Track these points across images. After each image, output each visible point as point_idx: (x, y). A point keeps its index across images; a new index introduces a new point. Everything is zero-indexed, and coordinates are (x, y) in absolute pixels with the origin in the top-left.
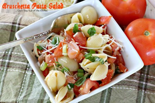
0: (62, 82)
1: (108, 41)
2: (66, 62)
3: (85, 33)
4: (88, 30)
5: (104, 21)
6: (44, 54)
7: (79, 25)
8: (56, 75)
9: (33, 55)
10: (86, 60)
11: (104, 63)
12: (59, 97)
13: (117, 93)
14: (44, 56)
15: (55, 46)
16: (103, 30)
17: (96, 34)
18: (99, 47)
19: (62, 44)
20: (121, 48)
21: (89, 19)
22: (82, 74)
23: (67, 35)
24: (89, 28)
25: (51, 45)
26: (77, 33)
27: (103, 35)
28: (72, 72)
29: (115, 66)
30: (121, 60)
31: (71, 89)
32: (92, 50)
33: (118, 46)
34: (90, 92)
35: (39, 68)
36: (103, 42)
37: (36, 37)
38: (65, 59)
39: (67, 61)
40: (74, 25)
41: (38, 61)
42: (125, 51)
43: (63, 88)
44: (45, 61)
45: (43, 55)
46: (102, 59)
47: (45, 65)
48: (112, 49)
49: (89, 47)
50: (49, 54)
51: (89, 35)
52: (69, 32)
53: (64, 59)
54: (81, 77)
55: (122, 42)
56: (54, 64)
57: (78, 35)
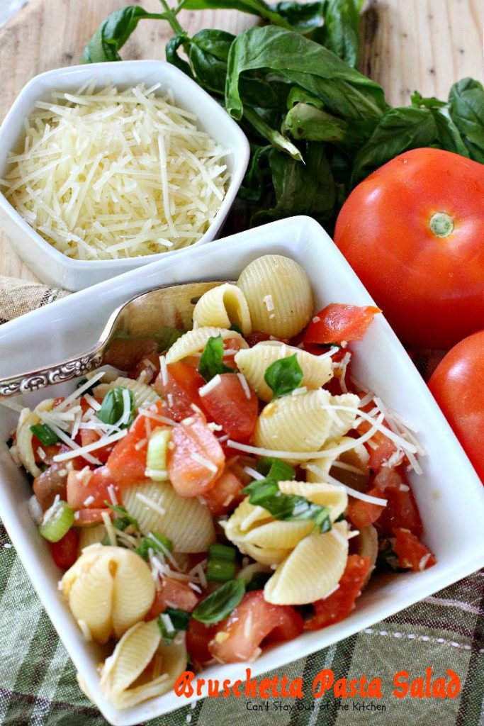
0: (137, 600)
1: (356, 424)
2: (162, 511)
3: (252, 382)
4: (266, 366)
5: (341, 326)
6: (62, 465)
7: (228, 343)
8: (113, 568)
9: (10, 463)
10: (253, 510)
11: (329, 529)
12: (119, 669)
13: (380, 657)
14: (62, 473)
15: (115, 432)
16: (336, 370)
17: (304, 389)
18: (312, 450)
19: (148, 426)
20: (411, 459)
21: (272, 316)
22: (230, 568)
23: (170, 384)
24: (272, 360)
25: (94, 425)
26: (217, 380)
27: (333, 394)
28: (184, 554)
29: (379, 538)
30: (407, 512)
31: (175, 633)
32: (280, 462)
33: (395, 450)
34: (261, 656)
35: (34, 527)
36: (332, 428)
37: (30, 385)
38: (155, 495)
39: (163, 506)
40: (205, 341)
41: (32, 493)
42: (425, 475)
43: (140, 627)
44: (64, 498)
45: (60, 469)
46: (323, 508)
47: (63, 514)
48: (370, 459)
49: (265, 447)
50: (87, 468)
51: (270, 391)
52: (182, 373)
53: (151, 492)
54: (222, 582)
55: (416, 431)
56: (105, 515)
57: (222, 388)
